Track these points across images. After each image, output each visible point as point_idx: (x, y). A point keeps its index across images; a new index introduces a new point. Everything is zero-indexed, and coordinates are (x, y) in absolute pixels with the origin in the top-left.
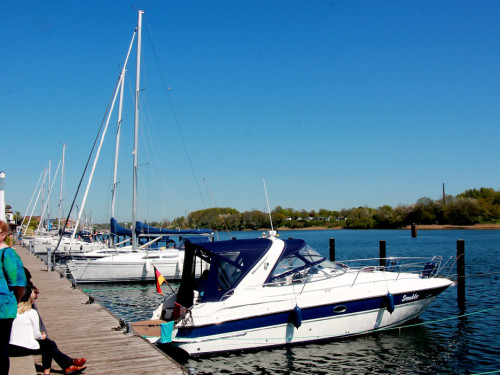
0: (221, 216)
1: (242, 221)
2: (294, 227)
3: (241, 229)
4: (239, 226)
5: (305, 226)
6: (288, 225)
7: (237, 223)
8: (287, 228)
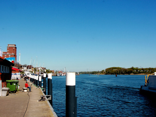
0: (114, 70)
1: (120, 72)
2: (135, 74)
3: (119, 74)
4: (119, 73)
5: (139, 73)
6: (134, 73)
7: (118, 72)
8: (133, 74)
